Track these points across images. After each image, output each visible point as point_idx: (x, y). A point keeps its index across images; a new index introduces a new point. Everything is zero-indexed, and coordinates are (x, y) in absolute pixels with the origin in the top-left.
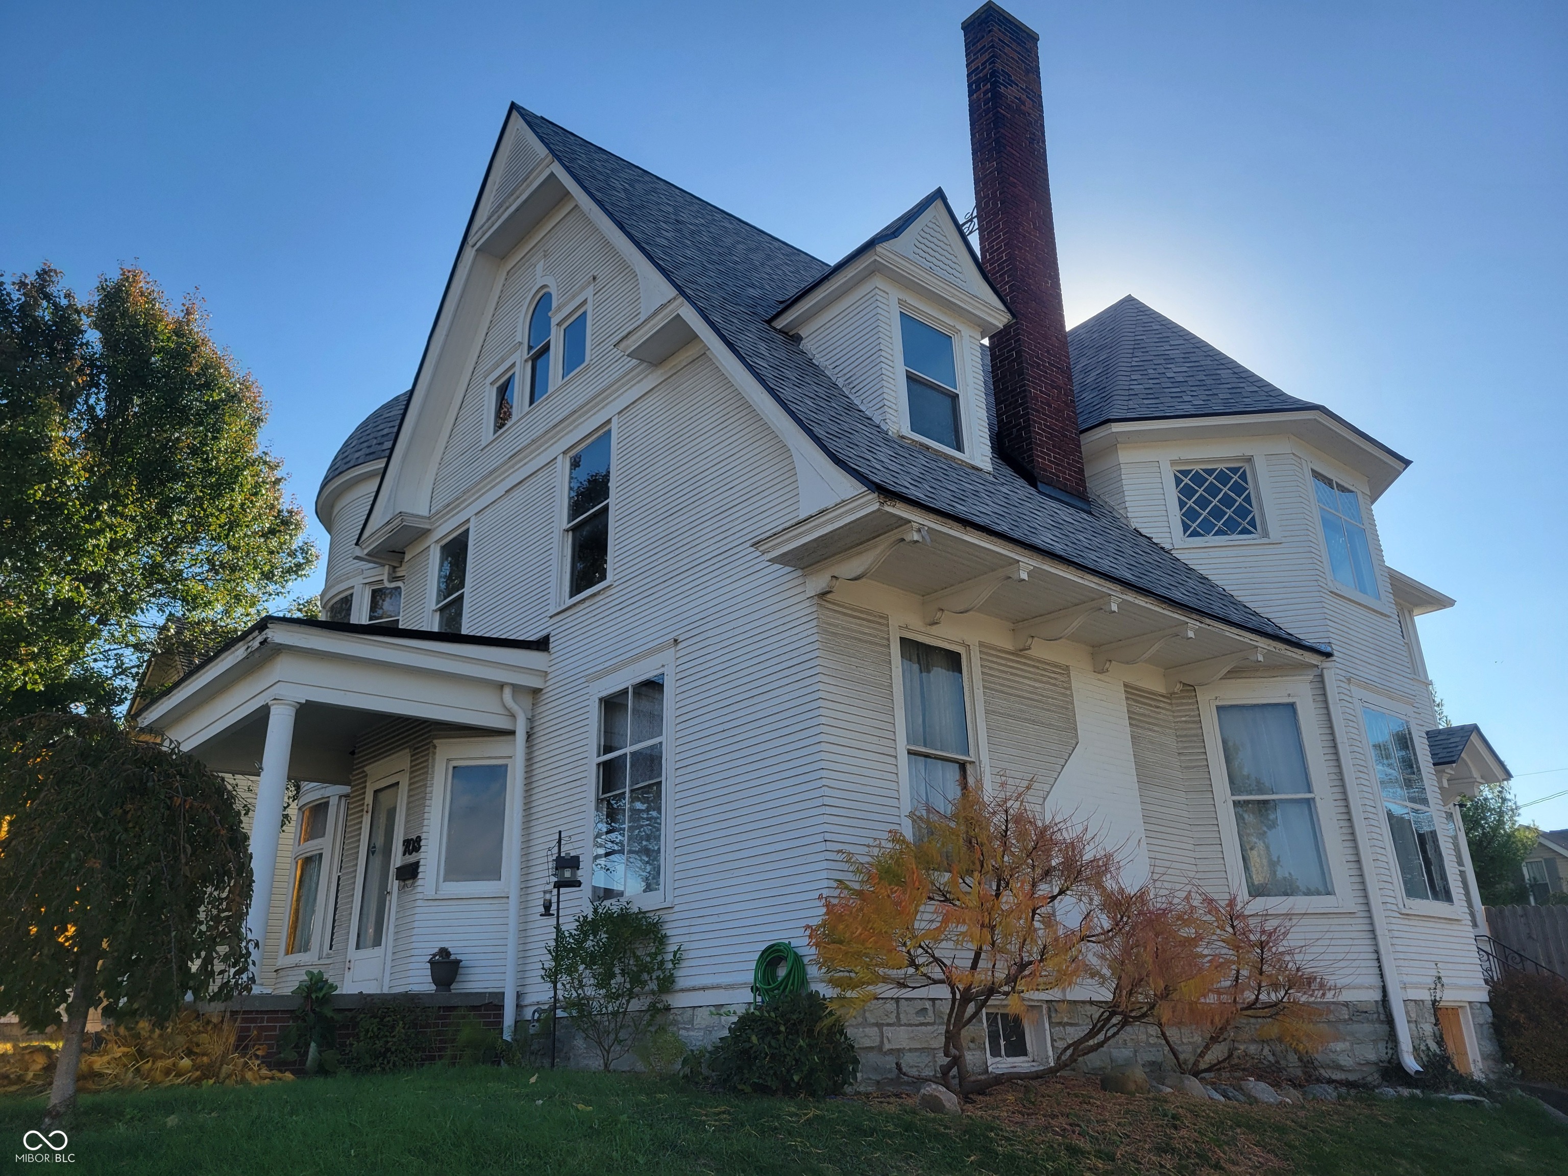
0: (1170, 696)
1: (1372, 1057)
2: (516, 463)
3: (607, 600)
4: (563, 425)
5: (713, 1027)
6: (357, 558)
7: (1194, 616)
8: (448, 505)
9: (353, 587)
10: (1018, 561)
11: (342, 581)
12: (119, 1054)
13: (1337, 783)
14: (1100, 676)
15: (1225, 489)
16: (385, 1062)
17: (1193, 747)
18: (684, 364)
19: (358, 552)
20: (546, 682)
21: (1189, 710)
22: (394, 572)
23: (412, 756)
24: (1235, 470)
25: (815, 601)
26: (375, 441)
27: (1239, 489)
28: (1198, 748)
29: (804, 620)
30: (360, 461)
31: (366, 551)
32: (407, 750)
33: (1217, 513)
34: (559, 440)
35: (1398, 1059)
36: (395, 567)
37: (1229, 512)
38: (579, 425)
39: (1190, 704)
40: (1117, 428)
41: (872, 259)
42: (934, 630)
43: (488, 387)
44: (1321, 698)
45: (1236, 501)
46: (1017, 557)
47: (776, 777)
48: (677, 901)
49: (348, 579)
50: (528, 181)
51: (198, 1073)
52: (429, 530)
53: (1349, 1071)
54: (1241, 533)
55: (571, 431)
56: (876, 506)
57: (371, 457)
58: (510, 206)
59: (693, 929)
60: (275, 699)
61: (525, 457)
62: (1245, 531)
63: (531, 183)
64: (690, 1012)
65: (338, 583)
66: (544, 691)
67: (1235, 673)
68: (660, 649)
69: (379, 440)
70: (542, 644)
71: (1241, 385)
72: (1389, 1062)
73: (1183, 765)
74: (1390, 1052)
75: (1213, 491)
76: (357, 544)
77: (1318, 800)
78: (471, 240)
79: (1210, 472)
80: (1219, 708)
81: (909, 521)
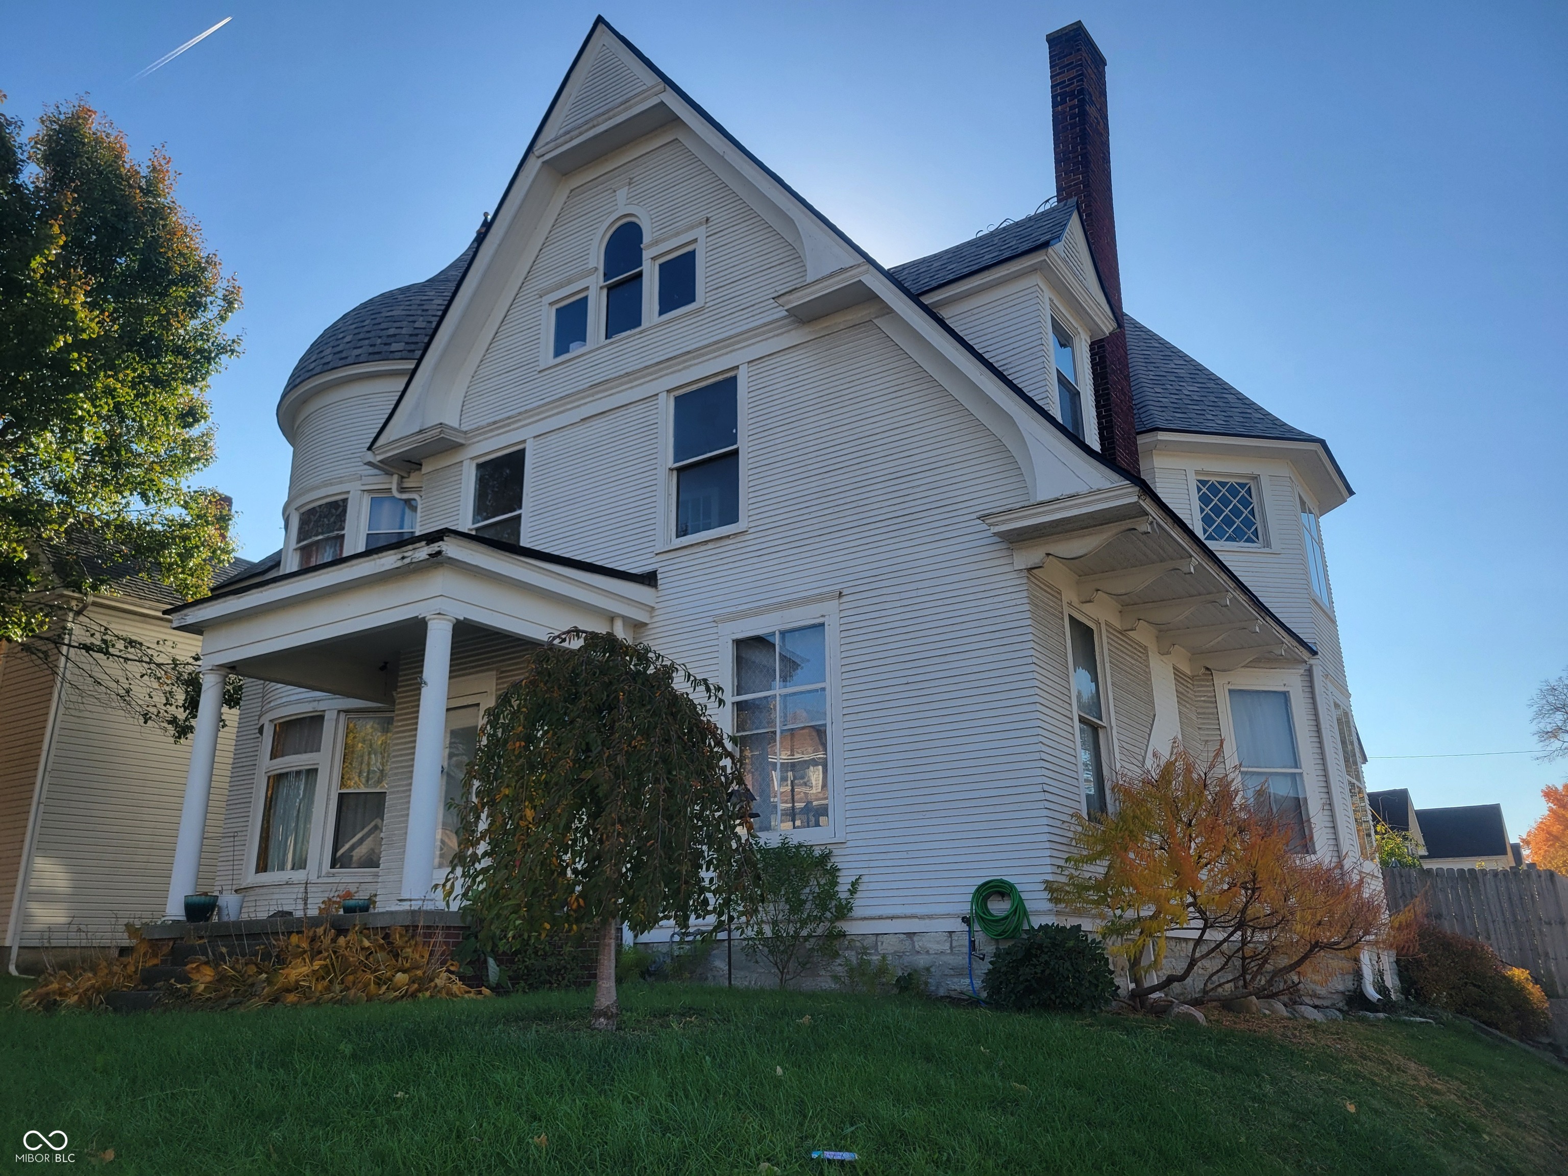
0: (1192, 678)
1: (1341, 988)
2: (597, 393)
3: (739, 545)
4: (668, 364)
5: (903, 952)
6: (369, 464)
7: (1263, 614)
8: (495, 423)
9: (348, 492)
10: (1191, 556)
11: (331, 484)
12: (317, 967)
13: (1320, 762)
14: (1162, 657)
15: (1235, 501)
16: (560, 979)
17: (1209, 724)
18: (842, 327)
19: (370, 457)
20: (652, 617)
21: (1207, 691)
22: (402, 482)
23: (497, 679)
24: (1242, 486)
25: (1025, 574)
26: (379, 341)
27: (1246, 503)
28: (1213, 724)
29: (1010, 590)
30: (361, 359)
31: (379, 458)
32: (494, 673)
33: (1228, 522)
34: (661, 377)
35: (1361, 989)
36: (403, 477)
37: (1238, 522)
38: (691, 366)
39: (1207, 686)
40: (1162, 436)
41: (1042, 259)
42: (1087, 608)
43: (545, 308)
44: (1308, 689)
45: (1243, 513)
46: (1193, 553)
47: (982, 730)
48: (849, 837)
49: (341, 483)
50: (627, 104)
51: (416, 986)
52: (462, 445)
53: (1324, 998)
54: (1246, 541)
55: (679, 371)
56: (1134, 499)
57: (377, 357)
58: (598, 125)
59: (872, 864)
60: (439, 614)
61: (612, 388)
62: (1249, 540)
63: (631, 107)
64: (874, 938)
65: (326, 486)
66: (650, 626)
67: (1256, 663)
68: (820, 598)
69: (385, 340)
70: (649, 579)
71: (1249, 411)
72: (1355, 992)
73: (1202, 738)
74: (1356, 983)
75: (1225, 502)
76: (370, 448)
77: (1305, 774)
78: (537, 150)
79: (1223, 484)
80: (1230, 691)
81: (1147, 514)
